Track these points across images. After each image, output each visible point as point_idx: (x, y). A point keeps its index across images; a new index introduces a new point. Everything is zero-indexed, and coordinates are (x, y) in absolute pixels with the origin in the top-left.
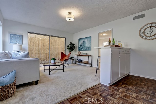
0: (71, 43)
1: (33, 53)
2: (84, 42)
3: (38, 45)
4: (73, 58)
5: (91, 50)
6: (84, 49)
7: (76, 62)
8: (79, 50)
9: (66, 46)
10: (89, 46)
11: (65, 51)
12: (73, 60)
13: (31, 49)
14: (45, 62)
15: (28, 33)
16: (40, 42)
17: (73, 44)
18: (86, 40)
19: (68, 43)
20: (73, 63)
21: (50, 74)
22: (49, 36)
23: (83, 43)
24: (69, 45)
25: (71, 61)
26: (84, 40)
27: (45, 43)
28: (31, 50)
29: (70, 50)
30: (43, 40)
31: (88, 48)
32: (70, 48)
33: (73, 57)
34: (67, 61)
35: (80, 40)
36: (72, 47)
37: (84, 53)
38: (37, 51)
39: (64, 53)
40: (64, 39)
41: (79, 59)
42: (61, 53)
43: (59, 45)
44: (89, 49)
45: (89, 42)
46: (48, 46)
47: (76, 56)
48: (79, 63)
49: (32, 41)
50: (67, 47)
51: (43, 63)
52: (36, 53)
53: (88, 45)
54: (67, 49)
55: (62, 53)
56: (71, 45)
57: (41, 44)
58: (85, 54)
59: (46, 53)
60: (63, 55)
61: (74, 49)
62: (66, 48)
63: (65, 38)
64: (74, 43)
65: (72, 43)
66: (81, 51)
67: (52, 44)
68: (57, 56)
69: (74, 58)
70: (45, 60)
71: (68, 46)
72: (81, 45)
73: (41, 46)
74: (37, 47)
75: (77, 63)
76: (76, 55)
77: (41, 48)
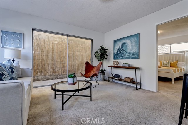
0: (101, 47)
1: (45, 62)
2: (124, 44)
3: (51, 51)
4: (104, 72)
5: (139, 58)
6: (124, 56)
7: (109, 78)
8: (115, 58)
9: (93, 53)
10: (135, 50)
11: (92, 60)
12: (104, 74)
13: (42, 56)
14: (62, 76)
15: (33, 30)
16: (56, 46)
17: (105, 49)
18: (128, 42)
19: (97, 48)
20: (104, 80)
21: (63, 110)
22: (67, 35)
23: (122, 46)
24: (99, 51)
25: (102, 76)
26: (124, 41)
27: (62, 48)
28: (42, 58)
29: (101, 58)
30: (60, 45)
31: (133, 54)
32: (99, 55)
33: (105, 70)
34: (95, 77)
35: (115, 41)
36: (102, 54)
37: (126, 64)
38: (50, 60)
39: (90, 63)
40: (90, 41)
41: (114, 73)
42: (85, 63)
43: (82, 52)
44: (134, 57)
45: (134, 44)
46: (66, 52)
47: (110, 68)
48: (114, 80)
49: (44, 44)
50: (96, 55)
51: (59, 78)
52: (49, 64)
53: (132, 49)
54: (96, 57)
55: (87, 63)
56: (101, 50)
57: (56, 50)
58: (127, 66)
59: (63, 63)
60: (89, 66)
61: (106, 57)
62: (94, 56)
63: (92, 40)
64: (106, 47)
65: (103, 47)
66: (118, 60)
67: (73, 50)
68: (80, 68)
69: (106, 72)
70: (63, 74)
71: (96, 53)
72: (119, 50)
73: (56, 53)
74: (51, 55)
75: (111, 79)
76: (109, 66)
77: (56, 55)
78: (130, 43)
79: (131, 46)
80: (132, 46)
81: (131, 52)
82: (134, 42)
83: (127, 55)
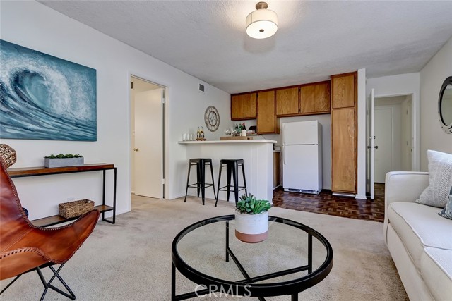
78: (65, 84)
79: (67, 94)
80: (73, 98)
81: (68, 116)
82: (81, 89)
83: (49, 124)
